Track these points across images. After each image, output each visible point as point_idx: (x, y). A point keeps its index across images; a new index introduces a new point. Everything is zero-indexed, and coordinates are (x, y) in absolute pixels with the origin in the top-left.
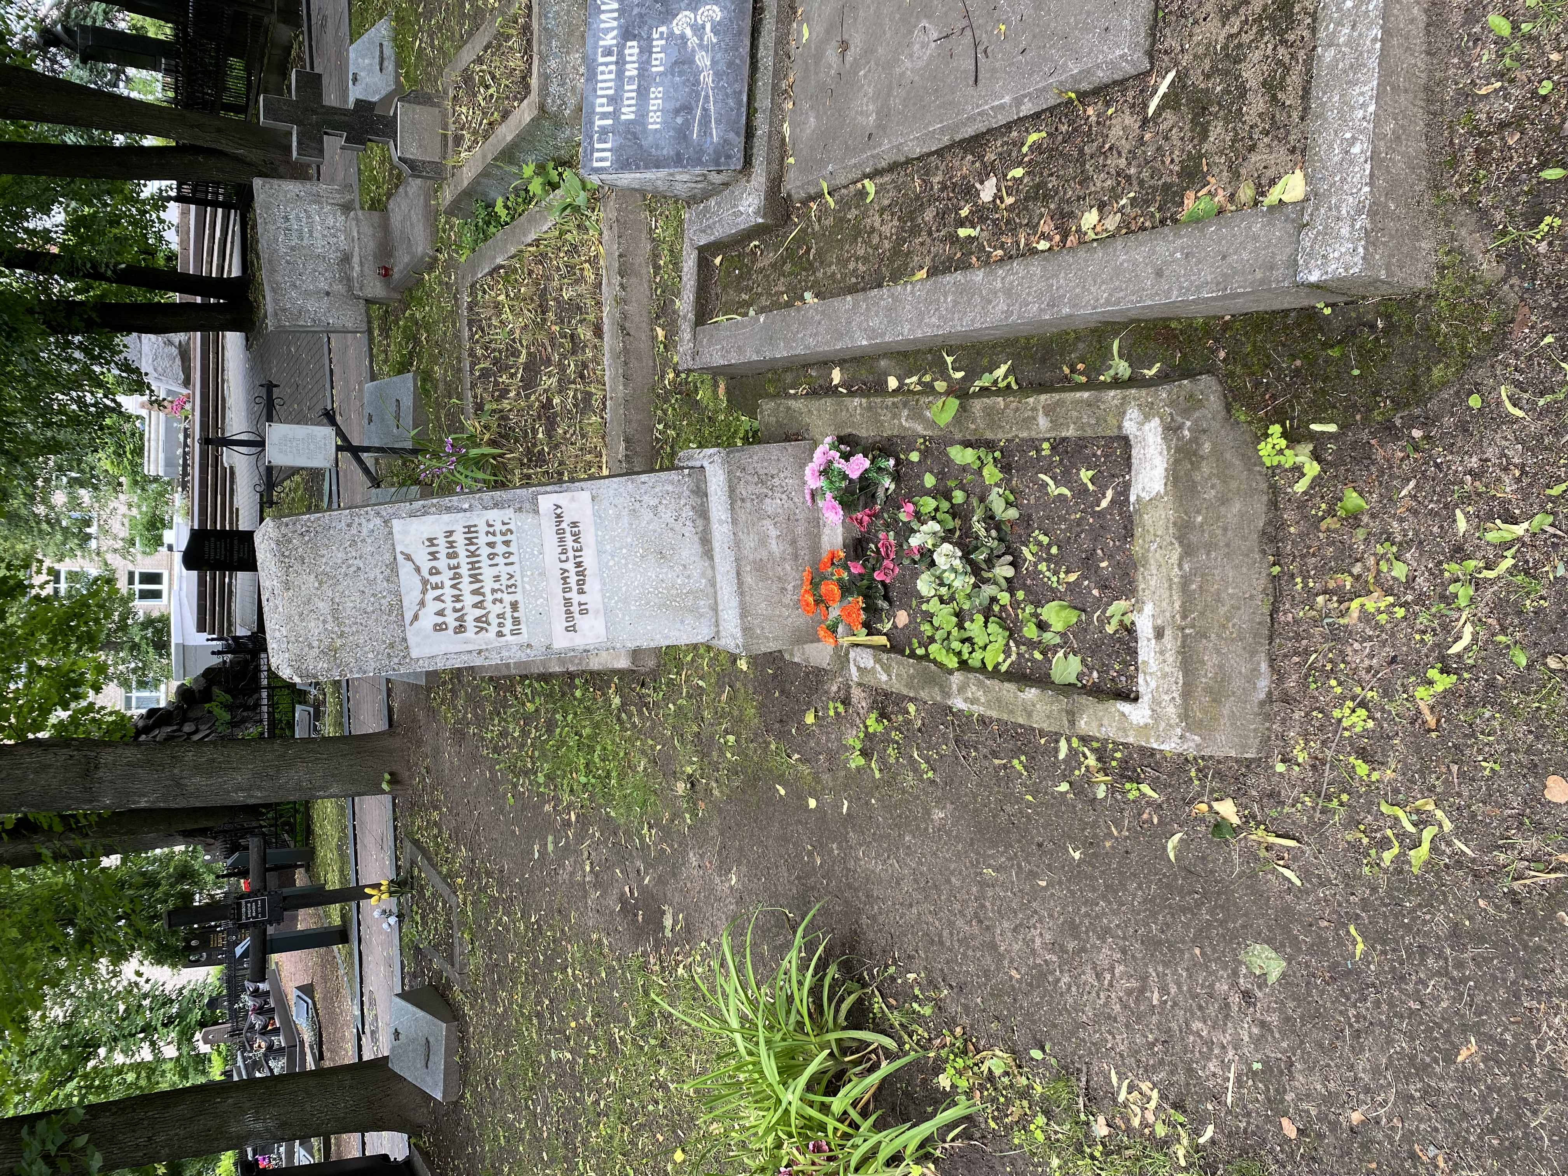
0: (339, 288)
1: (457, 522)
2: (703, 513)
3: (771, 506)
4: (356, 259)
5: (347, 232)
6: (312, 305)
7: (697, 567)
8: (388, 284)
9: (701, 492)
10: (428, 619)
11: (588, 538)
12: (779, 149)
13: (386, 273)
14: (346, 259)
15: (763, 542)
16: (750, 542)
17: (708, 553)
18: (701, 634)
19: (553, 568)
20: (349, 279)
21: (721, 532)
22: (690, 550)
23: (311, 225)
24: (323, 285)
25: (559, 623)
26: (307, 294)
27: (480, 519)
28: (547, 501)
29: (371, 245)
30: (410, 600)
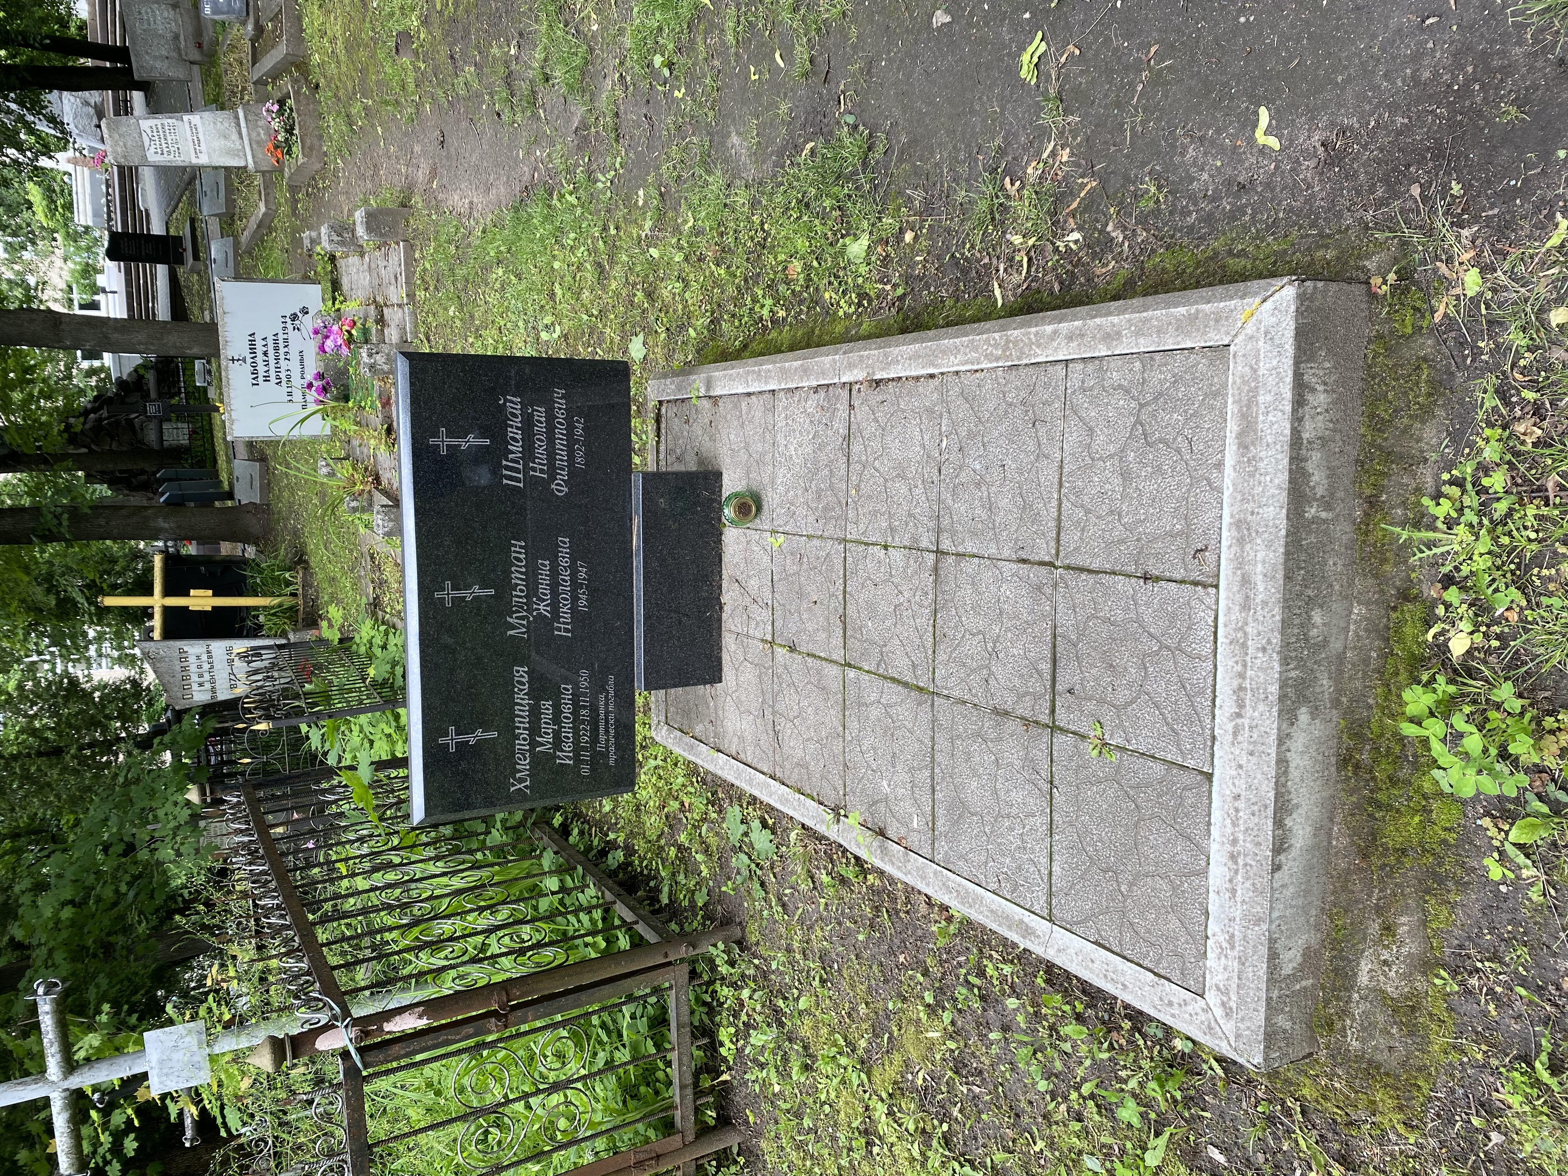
0: (174, 54)
1: (158, 122)
2: (239, 125)
3: (260, 123)
4: (182, 38)
5: (176, 21)
6: (158, 64)
7: (238, 142)
8: (202, 53)
9: (237, 118)
10: (152, 150)
11: (200, 130)
12: (257, 9)
13: (200, 46)
14: (176, 37)
15: (259, 134)
16: (254, 135)
17: (241, 137)
18: (242, 164)
19: (190, 138)
20: (179, 49)
21: (244, 131)
22: (235, 136)
23: (154, 16)
24: (165, 53)
25: (193, 155)
26: (155, 58)
27: (166, 121)
28: (186, 118)
29: (191, 29)
30: (147, 144)
